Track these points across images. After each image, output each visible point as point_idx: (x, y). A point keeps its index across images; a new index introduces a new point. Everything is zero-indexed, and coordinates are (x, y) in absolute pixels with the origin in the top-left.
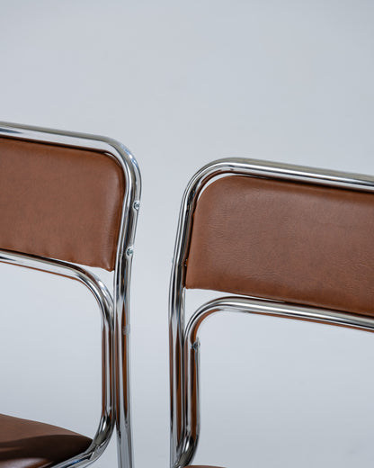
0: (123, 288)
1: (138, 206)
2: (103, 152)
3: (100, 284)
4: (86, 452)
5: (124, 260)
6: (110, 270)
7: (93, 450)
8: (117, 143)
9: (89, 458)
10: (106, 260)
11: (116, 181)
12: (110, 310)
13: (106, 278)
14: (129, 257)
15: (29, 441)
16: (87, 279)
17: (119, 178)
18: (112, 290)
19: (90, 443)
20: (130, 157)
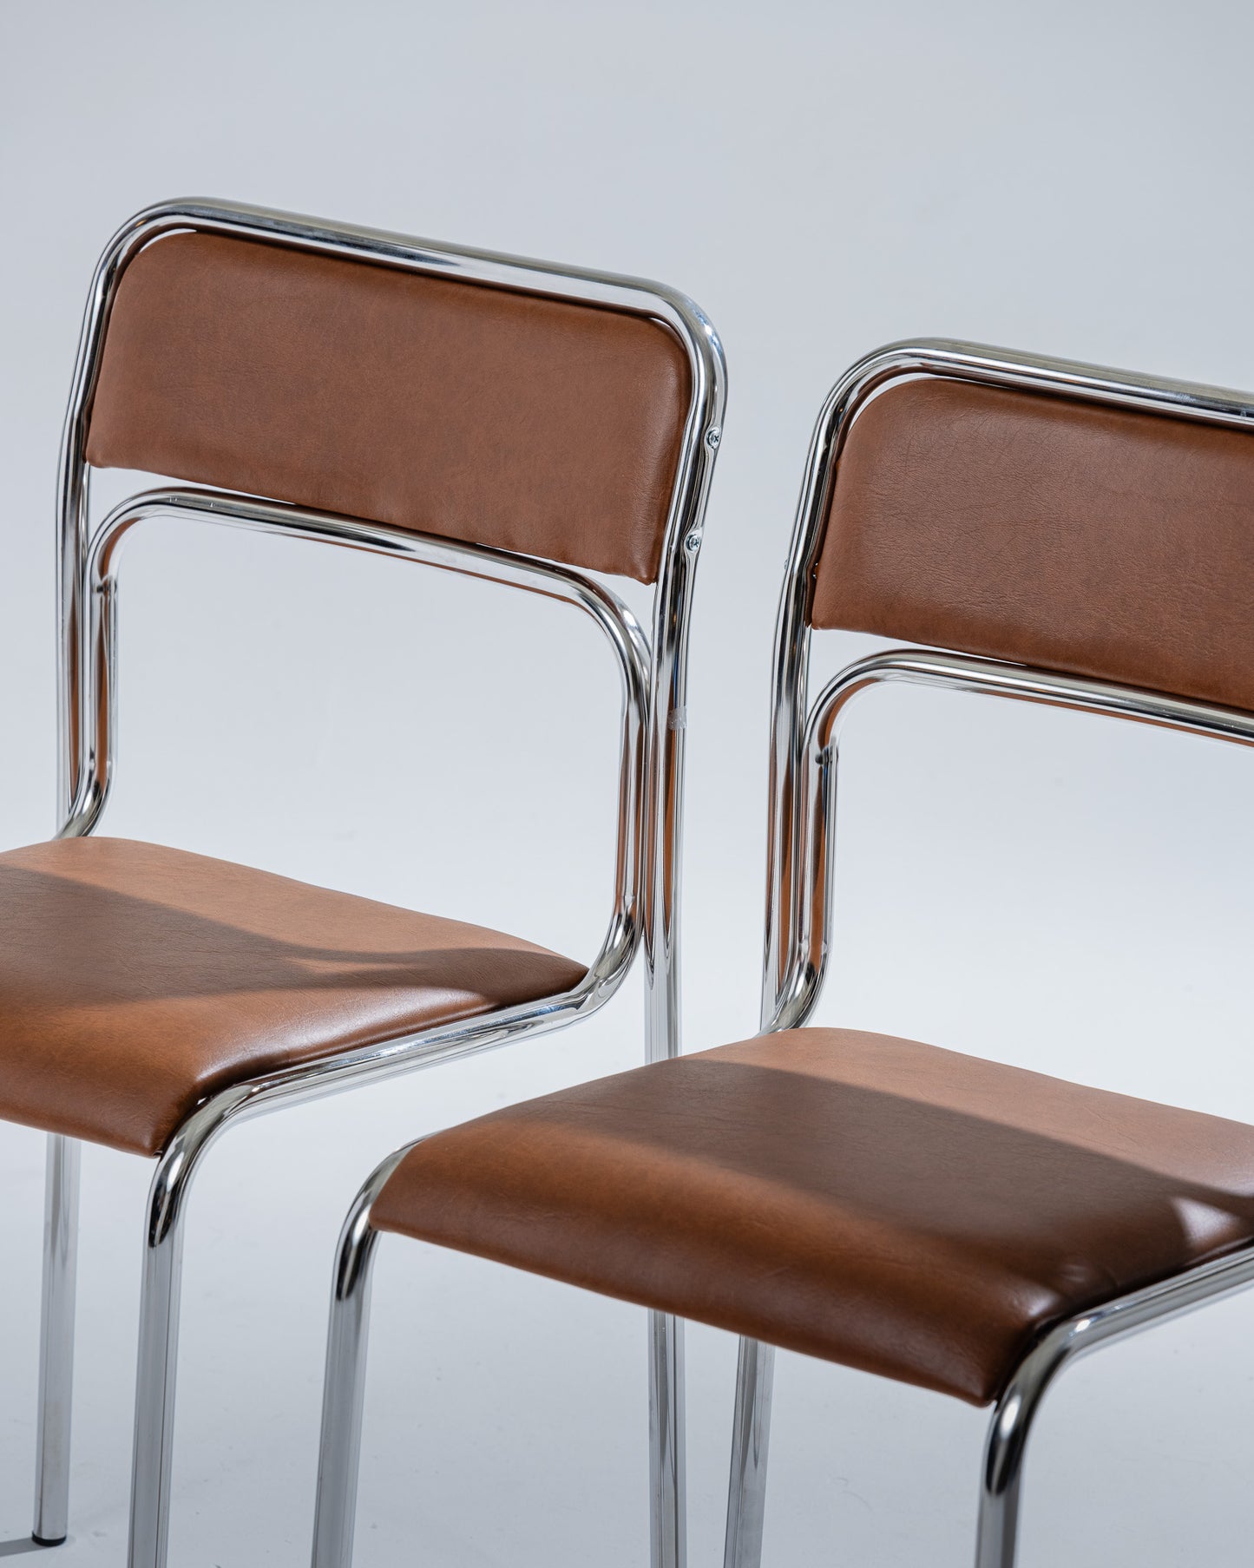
0: (673, 634)
2: (646, 316)
3: (628, 618)
4: (574, 992)
5: (680, 564)
6: (647, 582)
7: (589, 989)
8: (680, 298)
9: (577, 1005)
10: (639, 558)
11: (672, 382)
12: (644, 674)
13: (638, 603)
14: (690, 554)
16: (600, 602)
17: (679, 375)
18: (650, 630)
19: (581, 974)
20: (708, 331)
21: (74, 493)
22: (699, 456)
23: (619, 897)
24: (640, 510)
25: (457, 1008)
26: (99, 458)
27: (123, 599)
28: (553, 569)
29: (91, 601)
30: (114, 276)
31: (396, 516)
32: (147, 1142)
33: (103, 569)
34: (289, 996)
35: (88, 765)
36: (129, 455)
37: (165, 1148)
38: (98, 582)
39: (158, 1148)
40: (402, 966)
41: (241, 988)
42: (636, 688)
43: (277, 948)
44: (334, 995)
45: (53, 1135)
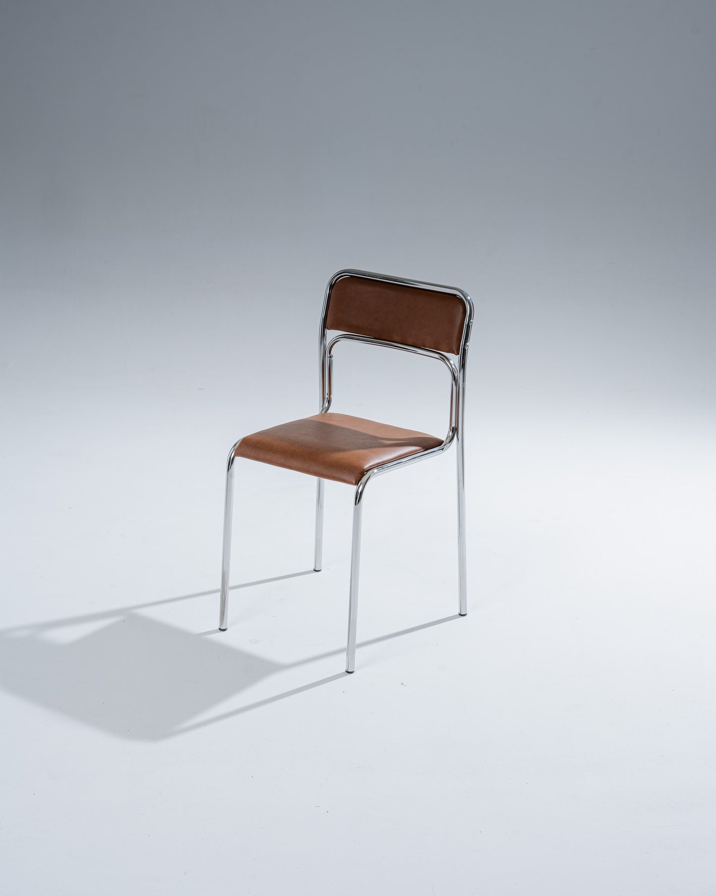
0: (463, 365)
1: (472, 323)
2: (455, 295)
3: (451, 362)
4: (441, 446)
5: (464, 350)
6: (457, 355)
7: (445, 445)
8: (463, 291)
9: (443, 449)
10: (454, 349)
11: (461, 310)
12: (456, 375)
13: (454, 359)
14: (467, 348)
15: (414, 439)
16: (444, 359)
17: (463, 308)
18: (457, 365)
19: (443, 442)
20: (469, 298)
21: (323, 335)
22: (468, 327)
23: (451, 425)
24: (455, 339)
25: (418, 450)
26: (329, 327)
27: (334, 359)
28: (435, 352)
29: (327, 360)
30: (332, 287)
31: (398, 340)
32: (354, 483)
33: (330, 353)
34: (382, 449)
35: (327, 396)
36: (335, 327)
37: (358, 484)
38: (329, 356)
39: (357, 483)
40: (404, 442)
41: (371, 447)
42: (454, 378)
43: (376, 438)
44: (391, 448)
45: (319, 478)
